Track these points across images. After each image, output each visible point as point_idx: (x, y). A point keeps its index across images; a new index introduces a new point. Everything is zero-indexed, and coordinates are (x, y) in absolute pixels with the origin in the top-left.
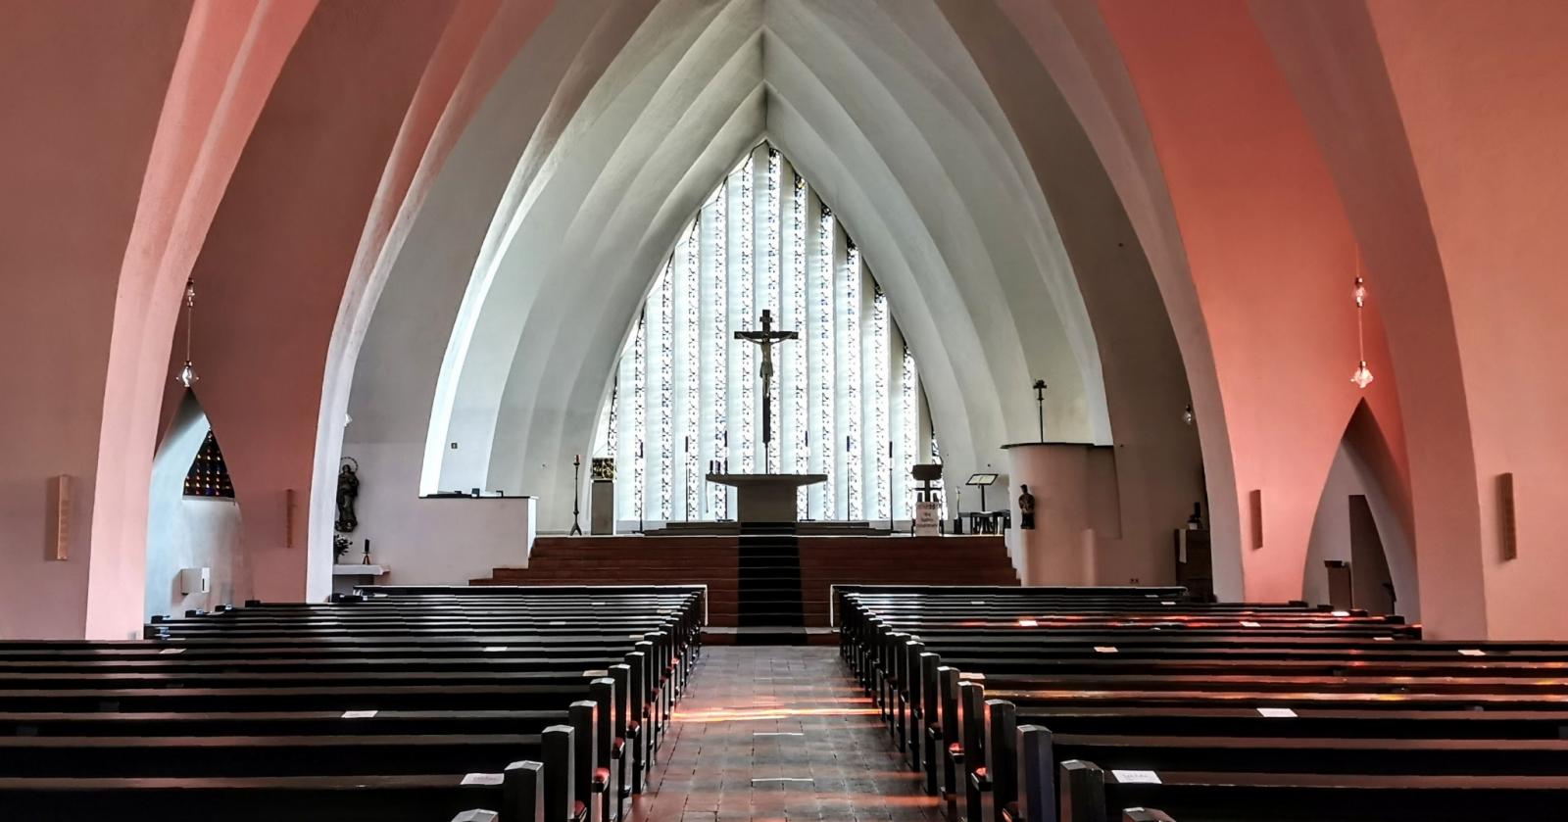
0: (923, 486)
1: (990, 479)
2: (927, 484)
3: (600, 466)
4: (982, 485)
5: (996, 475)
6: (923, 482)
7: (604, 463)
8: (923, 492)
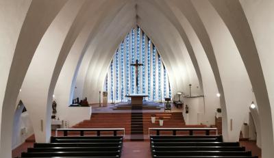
2: (168, 102)
3: (105, 93)
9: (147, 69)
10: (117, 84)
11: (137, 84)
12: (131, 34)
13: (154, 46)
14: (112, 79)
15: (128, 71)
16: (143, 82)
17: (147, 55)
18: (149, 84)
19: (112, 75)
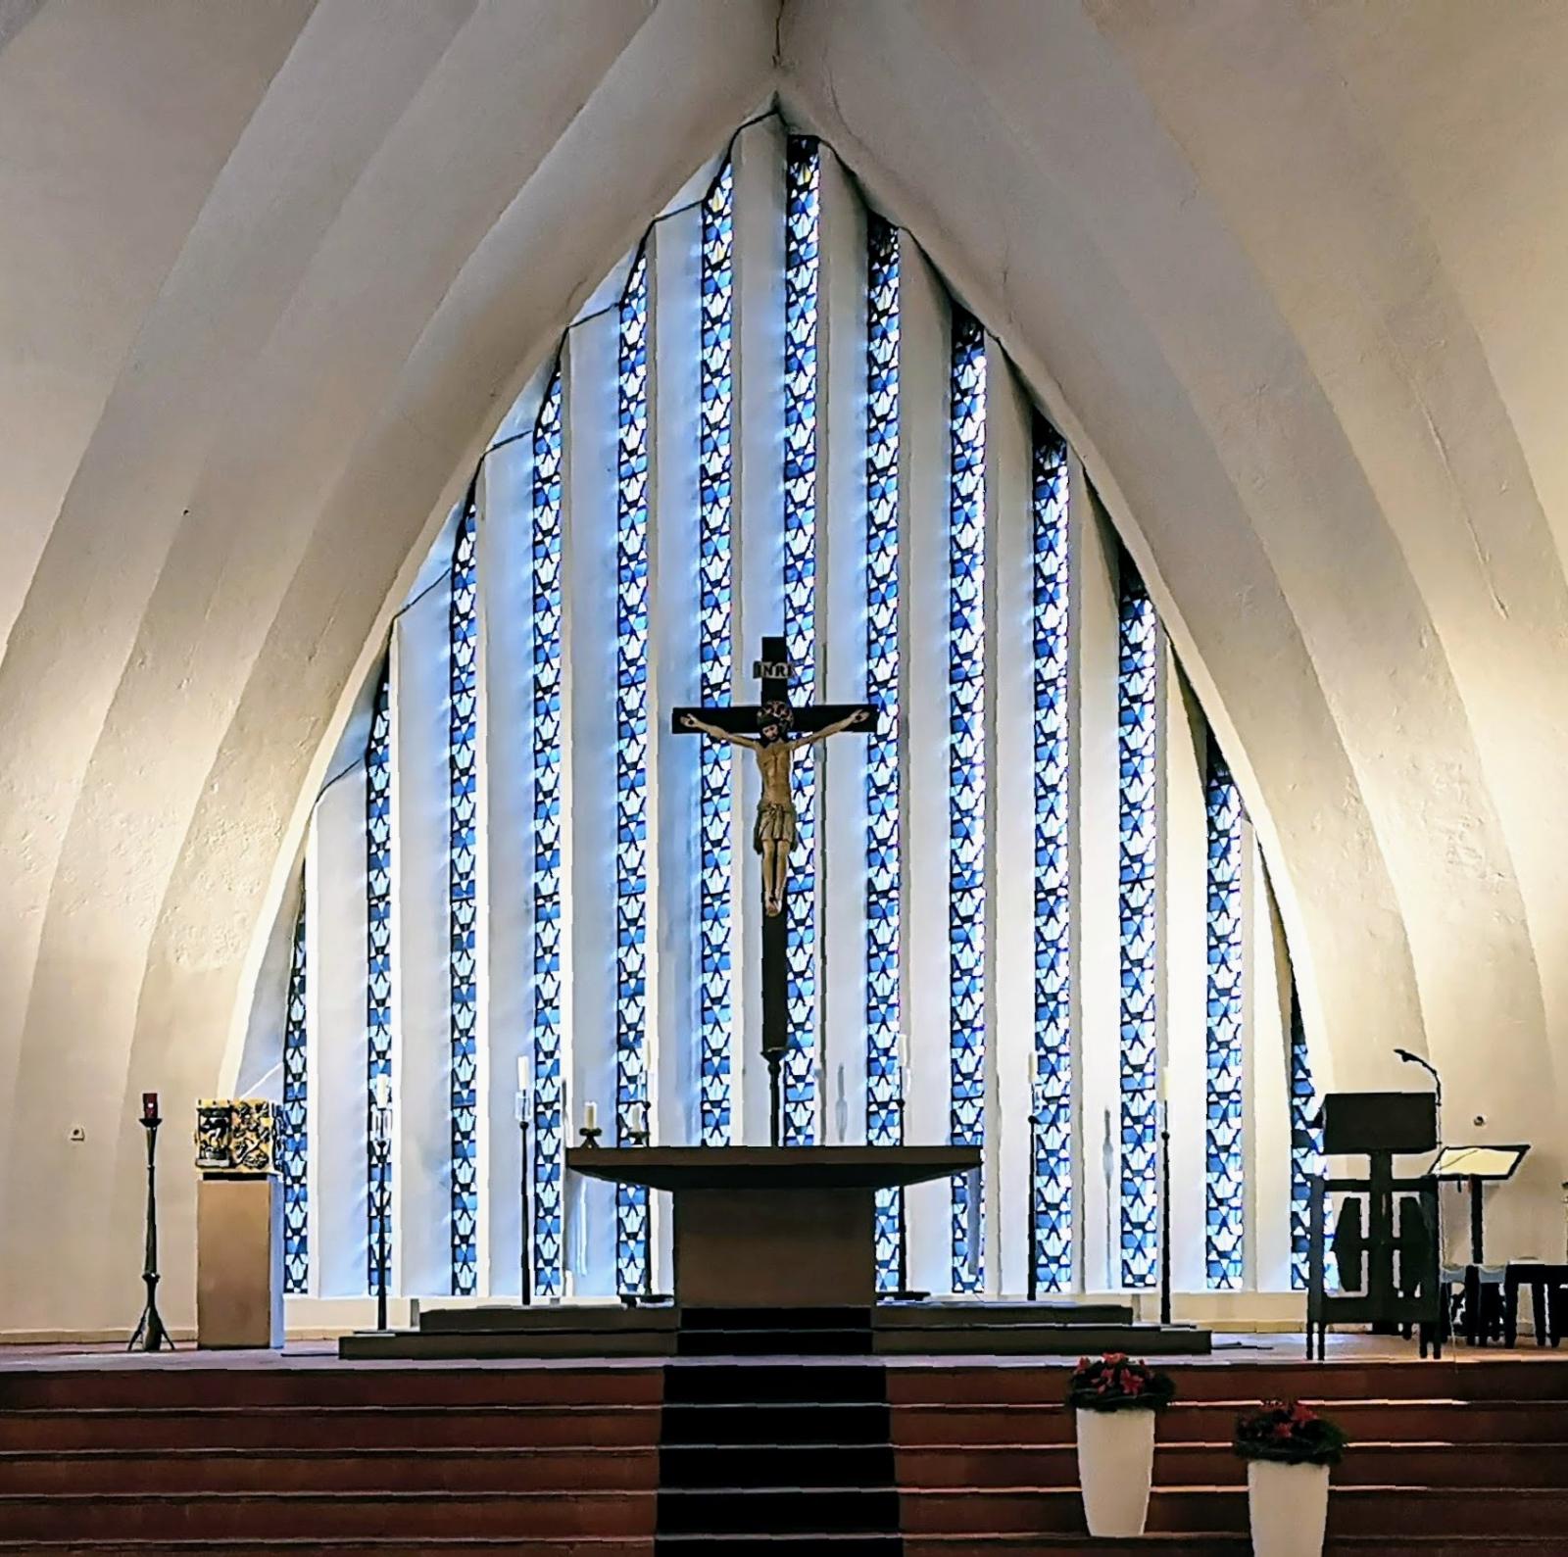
0: (1364, 1174)
1: (1503, 1162)
2: (1381, 1167)
3: (224, 1125)
4: (1476, 1181)
5: (1522, 1150)
6: (1365, 1159)
7: (236, 1119)
8: (1365, 1197)
9: (931, 793)
10: (460, 1042)
11: (777, 1038)
12: (677, 248)
13: (1044, 438)
14: (377, 958)
15: (626, 830)
16: (877, 1010)
17: (932, 589)
18: (961, 1032)
19: (376, 908)
